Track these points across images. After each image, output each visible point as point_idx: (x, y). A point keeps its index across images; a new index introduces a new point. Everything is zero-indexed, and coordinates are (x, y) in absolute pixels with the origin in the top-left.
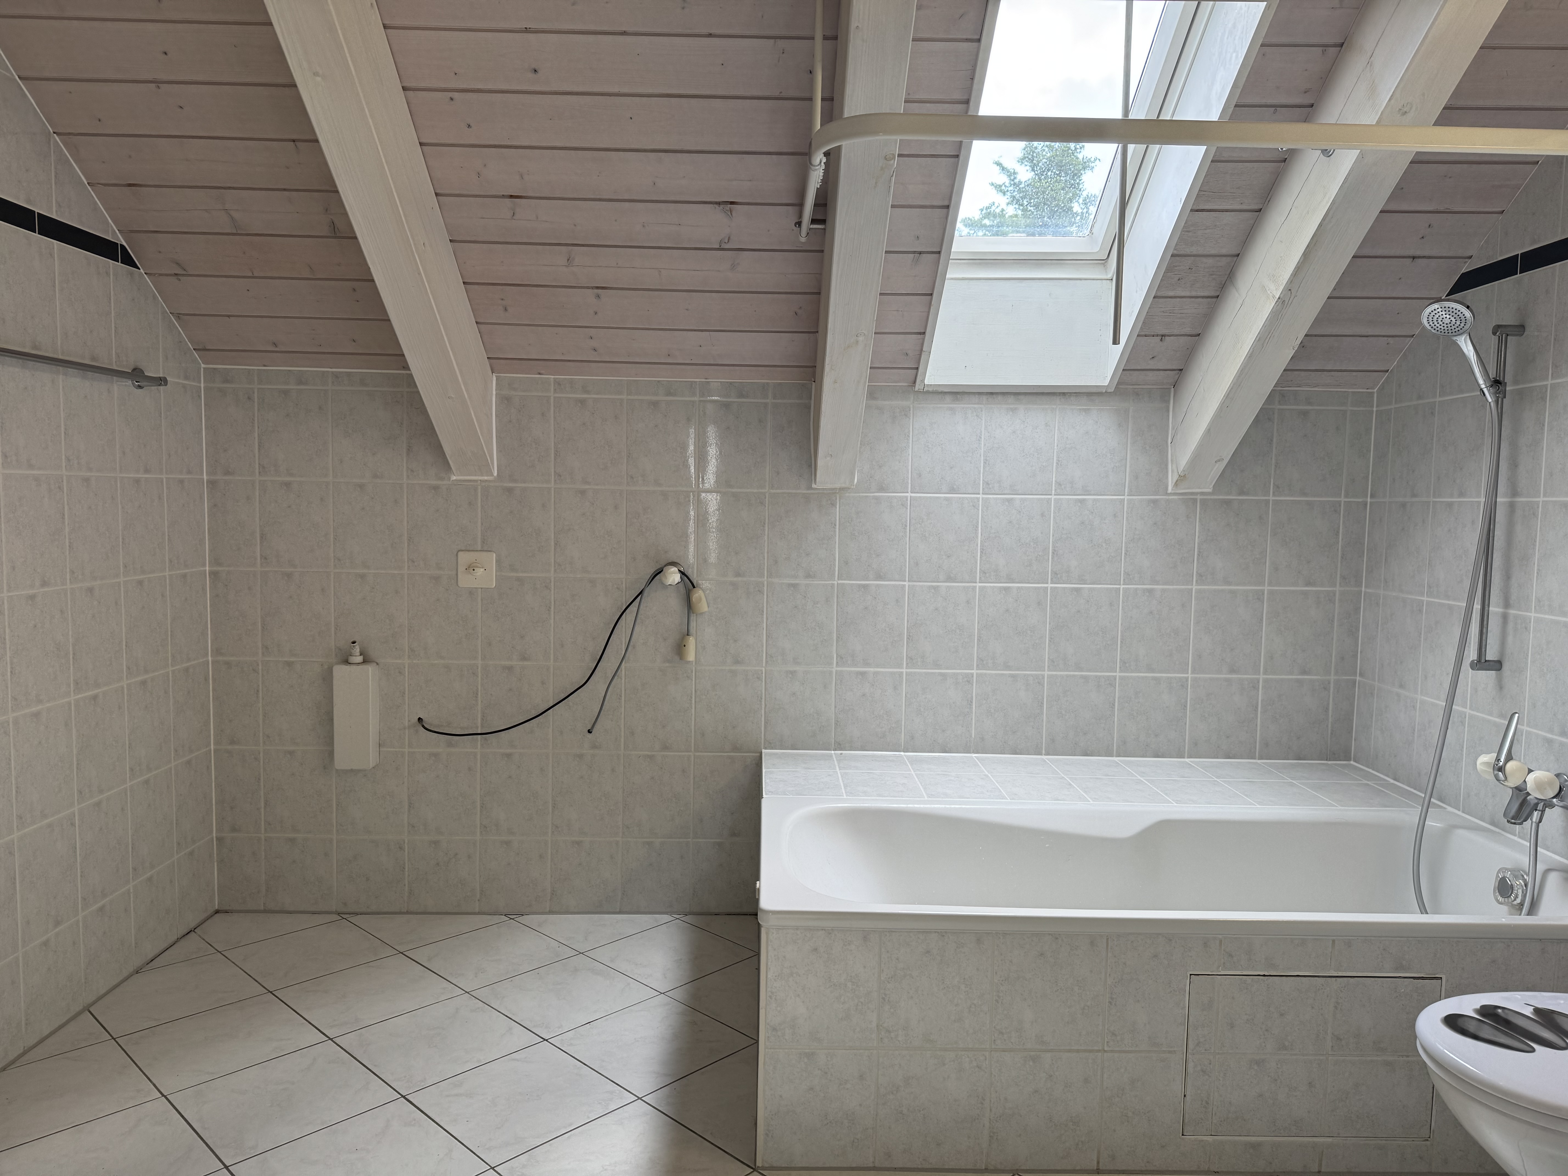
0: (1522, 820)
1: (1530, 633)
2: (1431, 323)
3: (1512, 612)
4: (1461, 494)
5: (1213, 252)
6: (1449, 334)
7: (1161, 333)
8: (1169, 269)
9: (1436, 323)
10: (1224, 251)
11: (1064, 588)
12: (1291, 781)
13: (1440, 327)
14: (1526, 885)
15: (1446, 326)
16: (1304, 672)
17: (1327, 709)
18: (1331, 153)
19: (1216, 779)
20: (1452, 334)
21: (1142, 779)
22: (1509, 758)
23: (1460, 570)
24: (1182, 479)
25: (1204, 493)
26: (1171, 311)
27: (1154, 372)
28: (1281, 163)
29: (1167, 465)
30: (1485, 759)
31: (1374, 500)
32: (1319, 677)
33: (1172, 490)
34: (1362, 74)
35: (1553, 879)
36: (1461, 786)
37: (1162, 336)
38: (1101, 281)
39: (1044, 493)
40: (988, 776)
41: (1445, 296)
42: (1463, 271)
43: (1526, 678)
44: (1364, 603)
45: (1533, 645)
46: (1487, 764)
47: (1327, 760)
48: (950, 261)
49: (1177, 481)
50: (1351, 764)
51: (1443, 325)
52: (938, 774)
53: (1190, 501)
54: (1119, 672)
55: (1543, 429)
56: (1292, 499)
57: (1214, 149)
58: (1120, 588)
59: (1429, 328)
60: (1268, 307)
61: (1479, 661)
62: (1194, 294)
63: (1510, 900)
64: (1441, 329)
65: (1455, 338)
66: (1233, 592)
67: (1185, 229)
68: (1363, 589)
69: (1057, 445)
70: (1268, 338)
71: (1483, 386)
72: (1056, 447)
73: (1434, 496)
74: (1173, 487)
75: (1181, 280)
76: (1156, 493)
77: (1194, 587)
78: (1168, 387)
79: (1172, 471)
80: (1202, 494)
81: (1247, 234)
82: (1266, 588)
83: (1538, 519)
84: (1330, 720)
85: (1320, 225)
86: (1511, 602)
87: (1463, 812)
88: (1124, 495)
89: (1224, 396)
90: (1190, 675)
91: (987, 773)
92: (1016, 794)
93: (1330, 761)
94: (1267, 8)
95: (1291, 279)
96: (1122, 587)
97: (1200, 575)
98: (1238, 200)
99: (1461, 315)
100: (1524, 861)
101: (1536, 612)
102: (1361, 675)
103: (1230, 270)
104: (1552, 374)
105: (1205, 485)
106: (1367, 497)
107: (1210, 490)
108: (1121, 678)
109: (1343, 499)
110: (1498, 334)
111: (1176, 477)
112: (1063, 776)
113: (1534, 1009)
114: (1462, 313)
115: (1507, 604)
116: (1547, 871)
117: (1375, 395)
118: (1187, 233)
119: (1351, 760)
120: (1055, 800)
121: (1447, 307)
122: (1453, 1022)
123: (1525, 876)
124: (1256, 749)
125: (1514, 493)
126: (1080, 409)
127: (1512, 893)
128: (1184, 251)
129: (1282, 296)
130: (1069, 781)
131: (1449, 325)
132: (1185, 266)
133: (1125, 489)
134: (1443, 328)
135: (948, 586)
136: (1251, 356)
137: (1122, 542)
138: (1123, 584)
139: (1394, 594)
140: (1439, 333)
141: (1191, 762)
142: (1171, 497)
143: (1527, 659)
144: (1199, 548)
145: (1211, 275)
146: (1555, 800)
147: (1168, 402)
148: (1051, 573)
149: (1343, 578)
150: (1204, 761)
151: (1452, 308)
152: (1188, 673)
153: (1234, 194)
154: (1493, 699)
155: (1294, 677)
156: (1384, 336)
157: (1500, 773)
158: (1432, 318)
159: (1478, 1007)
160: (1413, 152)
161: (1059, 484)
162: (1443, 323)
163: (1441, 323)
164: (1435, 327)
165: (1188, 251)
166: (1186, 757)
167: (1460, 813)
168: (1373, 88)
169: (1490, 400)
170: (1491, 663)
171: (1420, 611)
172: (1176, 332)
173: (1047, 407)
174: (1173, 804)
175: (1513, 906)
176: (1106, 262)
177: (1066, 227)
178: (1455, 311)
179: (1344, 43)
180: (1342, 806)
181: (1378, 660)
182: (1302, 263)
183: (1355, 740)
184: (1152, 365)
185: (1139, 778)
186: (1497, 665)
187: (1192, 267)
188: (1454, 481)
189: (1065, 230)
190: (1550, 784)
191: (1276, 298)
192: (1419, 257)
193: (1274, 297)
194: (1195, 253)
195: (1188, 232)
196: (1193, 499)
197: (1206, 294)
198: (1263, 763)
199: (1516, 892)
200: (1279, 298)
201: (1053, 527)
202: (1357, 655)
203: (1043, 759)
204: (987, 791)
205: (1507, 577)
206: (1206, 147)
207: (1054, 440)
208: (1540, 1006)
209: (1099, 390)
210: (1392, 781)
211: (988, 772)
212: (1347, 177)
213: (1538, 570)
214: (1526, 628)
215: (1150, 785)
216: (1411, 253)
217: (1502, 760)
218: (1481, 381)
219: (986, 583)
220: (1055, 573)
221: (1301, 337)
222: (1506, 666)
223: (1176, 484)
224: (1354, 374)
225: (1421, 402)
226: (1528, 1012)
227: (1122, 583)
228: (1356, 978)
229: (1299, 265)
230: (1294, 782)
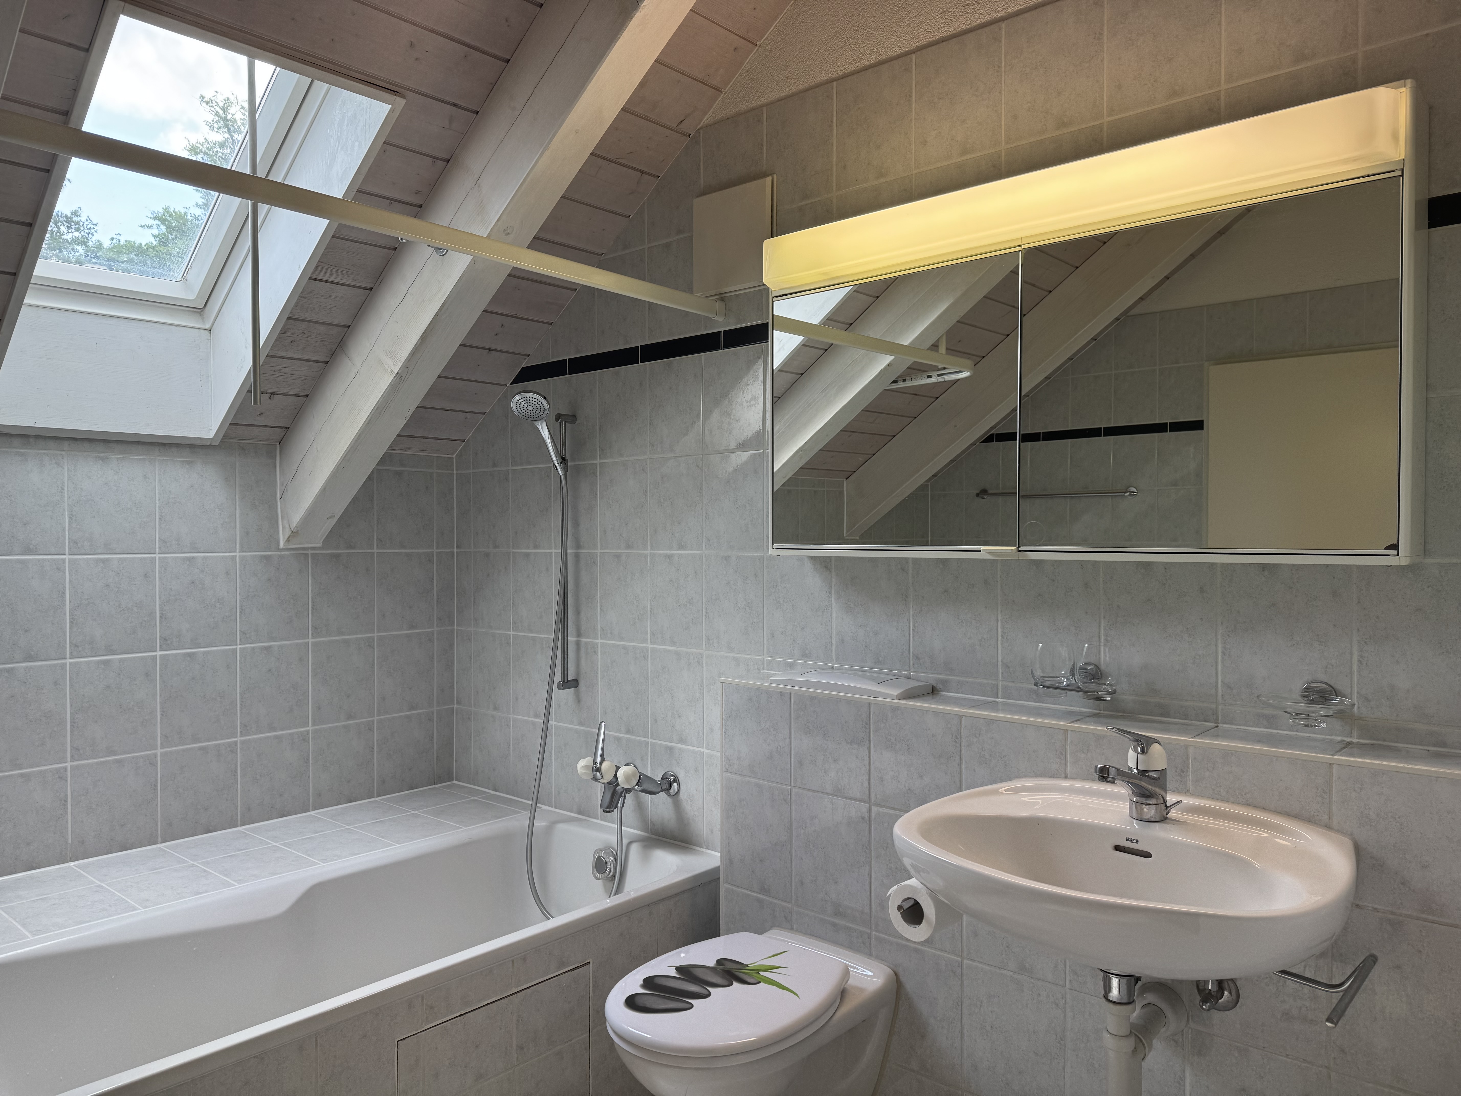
0: (614, 808)
1: (598, 656)
2: (519, 409)
3: (583, 640)
4: (536, 547)
5: (326, 320)
6: (531, 419)
7: (269, 391)
8: (283, 331)
9: (522, 409)
10: (336, 321)
11: (175, 655)
12: (413, 812)
13: (525, 412)
14: (616, 859)
15: (529, 412)
16: (412, 708)
17: (433, 738)
18: (443, 253)
19: (348, 827)
20: (534, 419)
21: (277, 844)
22: (603, 760)
23: (540, 608)
24: (294, 534)
25: (315, 547)
26: (282, 371)
27: (261, 428)
28: (391, 251)
29: (277, 521)
30: (583, 764)
31: (459, 551)
32: (424, 710)
33: (284, 545)
34: (470, 192)
35: (635, 848)
36: (552, 786)
37: (271, 394)
38: (198, 330)
39: (146, 552)
40: (102, 886)
41: (510, 383)
42: (524, 365)
43: (598, 691)
44: (456, 639)
45: (601, 665)
46: (586, 767)
47: (434, 784)
48: (30, 285)
49: (289, 537)
50: (454, 784)
51: (528, 411)
52: (34, 901)
53: (302, 555)
54: (240, 737)
55: (596, 497)
56: (393, 551)
57: (335, 225)
58: (237, 648)
59: (517, 412)
60: (387, 380)
61: (563, 682)
62: (305, 357)
63: (606, 875)
64: (525, 414)
65: (536, 422)
66: (346, 642)
67: (302, 295)
68: (455, 627)
69: (159, 499)
70: (385, 408)
71: (556, 462)
72: (157, 501)
73: (513, 548)
74: (285, 543)
75: (294, 343)
76: (268, 549)
77: (310, 640)
78: (273, 443)
79: (284, 527)
80: (313, 548)
81: (358, 309)
82: (376, 635)
83: (597, 566)
84: (435, 748)
85: (437, 314)
86: (582, 632)
87: (555, 808)
88: (236, 552)
89: (341, 458)
90: (310, 728)
91: (99, 883)
92: (148, 900)
93: (436, 784)
94: (392, 111)
95: (409, 358)
96: (239, 647)
97: (315, 628)
98: (353, 276)
99: (541, 405)
100: (613, 839)
101: (601, 639)
102: (458, 703)
103: (340, 339)
104: (600, 455)
105: (316, 540)
106: (454, 548)
107: (320, 545)
108: (243, 742)
109: (435, 550)
110: (559, 421)
111: (288, 533)
112: (192, 862)
113: (676, 969)
114: (541, 403)
115: (579, 635)
116: (629, 844)
117: (455, 460)
118: (303, 299)
119: (453, 780)
120: (196, 895)
121: (531, 397)
122: (632, 1003)
123: (614, 852)
124: (374, 787)
125: (578, 546)
126: (183, 461)
127: (607, 868)
128: (299, 316)
129: (400, 371)
130: (202, 867)
131: (532, 412)
132: (299, 330)
133: (236, 545)
134: (527, 414)
135: (27, 667)
136: (369, 423)
137: (236, 600)
138: (240, 644)
139: (484, 630)
140: (521, 416)
141: (315, 814)
142: (283, 553)
143: (597, 676)
144: (313, 602)
145: (323, 341)
146: (636, 787)
147: (275, 458)
148: (160, 639)
149: (439, 619)
150: (328, 811)
151: (535, 399)
152: (309, 726)
153: (349, 271)
154: (573, 710)
155: (404, 714)
156: (463, 412)
157: (598, 773)
158: (520, 405)
159: (642, 982)
160: (511, 266)
161: (163, 541)
162: (528, 410)
163: (526, 409)
164: (521, 412)
165: (303, 316)
166: (311, 810)
167: (552, 809)
168: (481, 207)
169: (561, 474)
170: (571, 682)
171: (508, 643)
172: (285, 391)
173: (145, 457)
174: (320, 864)
175: (607, 879)
176: (201, 311)
177: (155, 268)
178: (537, 401)
179: (450, 160)
180: (467, 826)
181: (473, 688)
182: (419, 345)
183: (456, 761)
184: (260, 421)
185: (275, 844)
186: (575, 683)
187: (305, 332)
188: (529, 536)
189: (153, 270)
190: (633, 775)
191: (394, 373)
192: (493, 350)
193: (392, 371)
194: (309, 318)
195: (305, 298)
196: (305, 554)
197: (316, 358)
198: (381, 800)
199: (610, 867)
200: (398, 373)
201: (159, 588)
202: (453, 685)
203: (160, 848)
204: (110, 906)
205: (578, 612)
206: (329, 221)
207: (155, 494)
208: (678, 965)
209: (204, 443)
210: (492, 792)
211: (100, 881)
212: (461, 278)
213: (601, 606)
214: (595, 652)
215: (288, 849)
216: (487, 346)
217: (598, 762)
218: (554, 459)
219: (79, 657)
220: (164, 639)
221: (413, 408)
222: (582, 684)
223: (288, 540)
224: (439, 441)
225: (495, 469)
226: (673, 973)
227: (238, 643)
228: (532, 988)
229: (417, 346)
230: (416, 812)
